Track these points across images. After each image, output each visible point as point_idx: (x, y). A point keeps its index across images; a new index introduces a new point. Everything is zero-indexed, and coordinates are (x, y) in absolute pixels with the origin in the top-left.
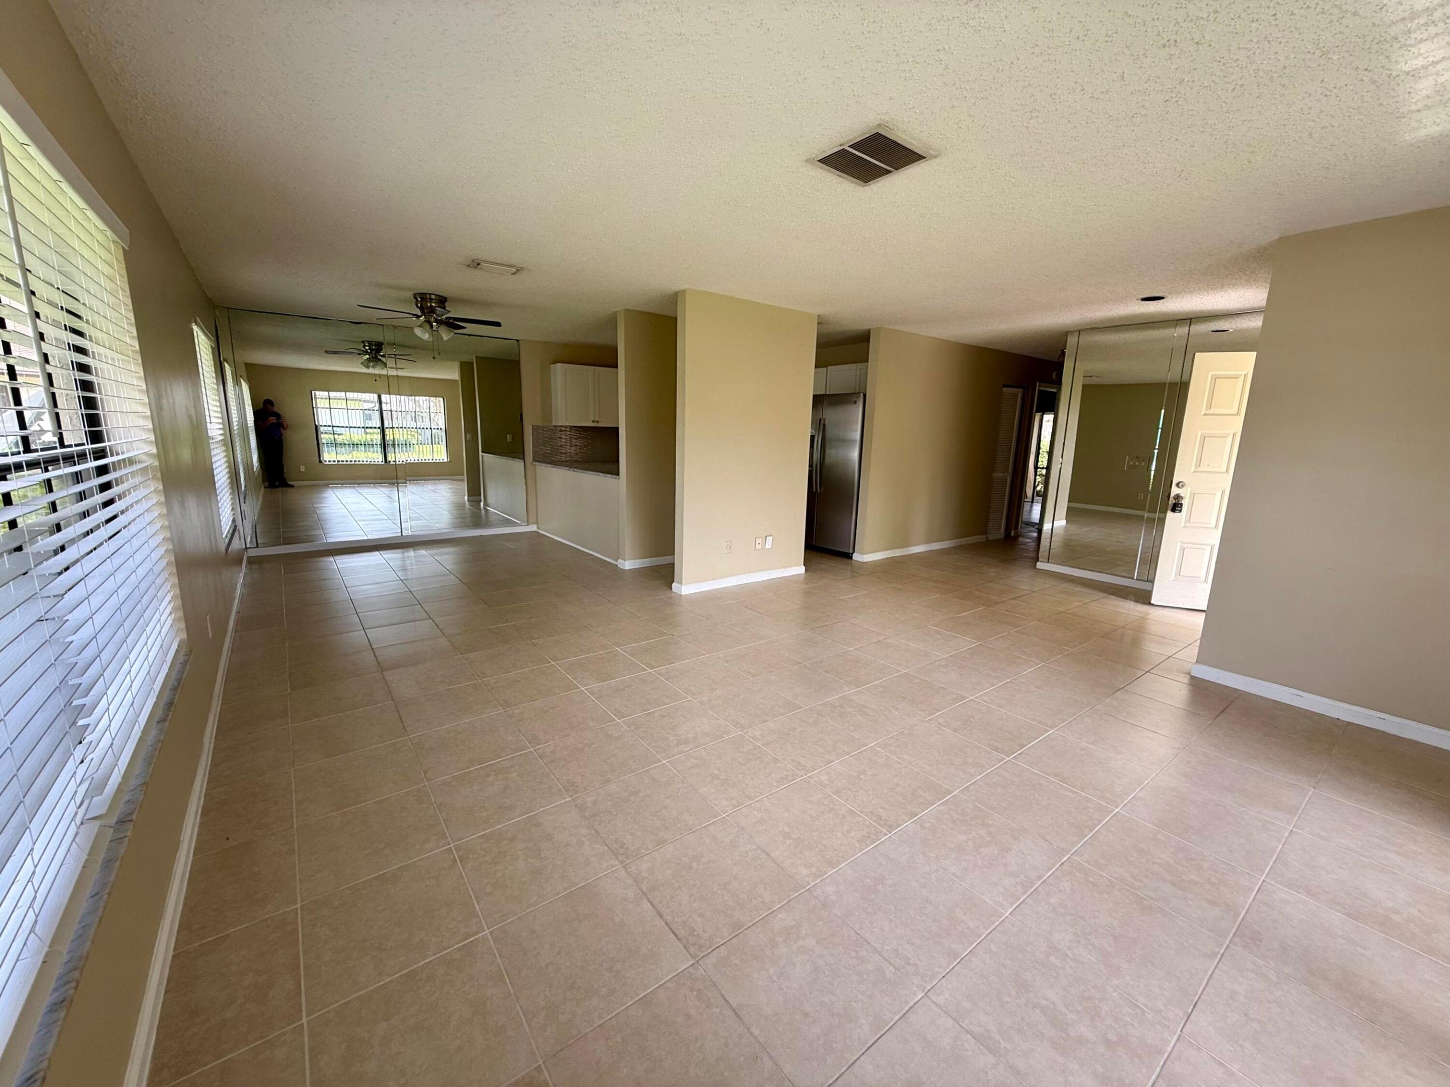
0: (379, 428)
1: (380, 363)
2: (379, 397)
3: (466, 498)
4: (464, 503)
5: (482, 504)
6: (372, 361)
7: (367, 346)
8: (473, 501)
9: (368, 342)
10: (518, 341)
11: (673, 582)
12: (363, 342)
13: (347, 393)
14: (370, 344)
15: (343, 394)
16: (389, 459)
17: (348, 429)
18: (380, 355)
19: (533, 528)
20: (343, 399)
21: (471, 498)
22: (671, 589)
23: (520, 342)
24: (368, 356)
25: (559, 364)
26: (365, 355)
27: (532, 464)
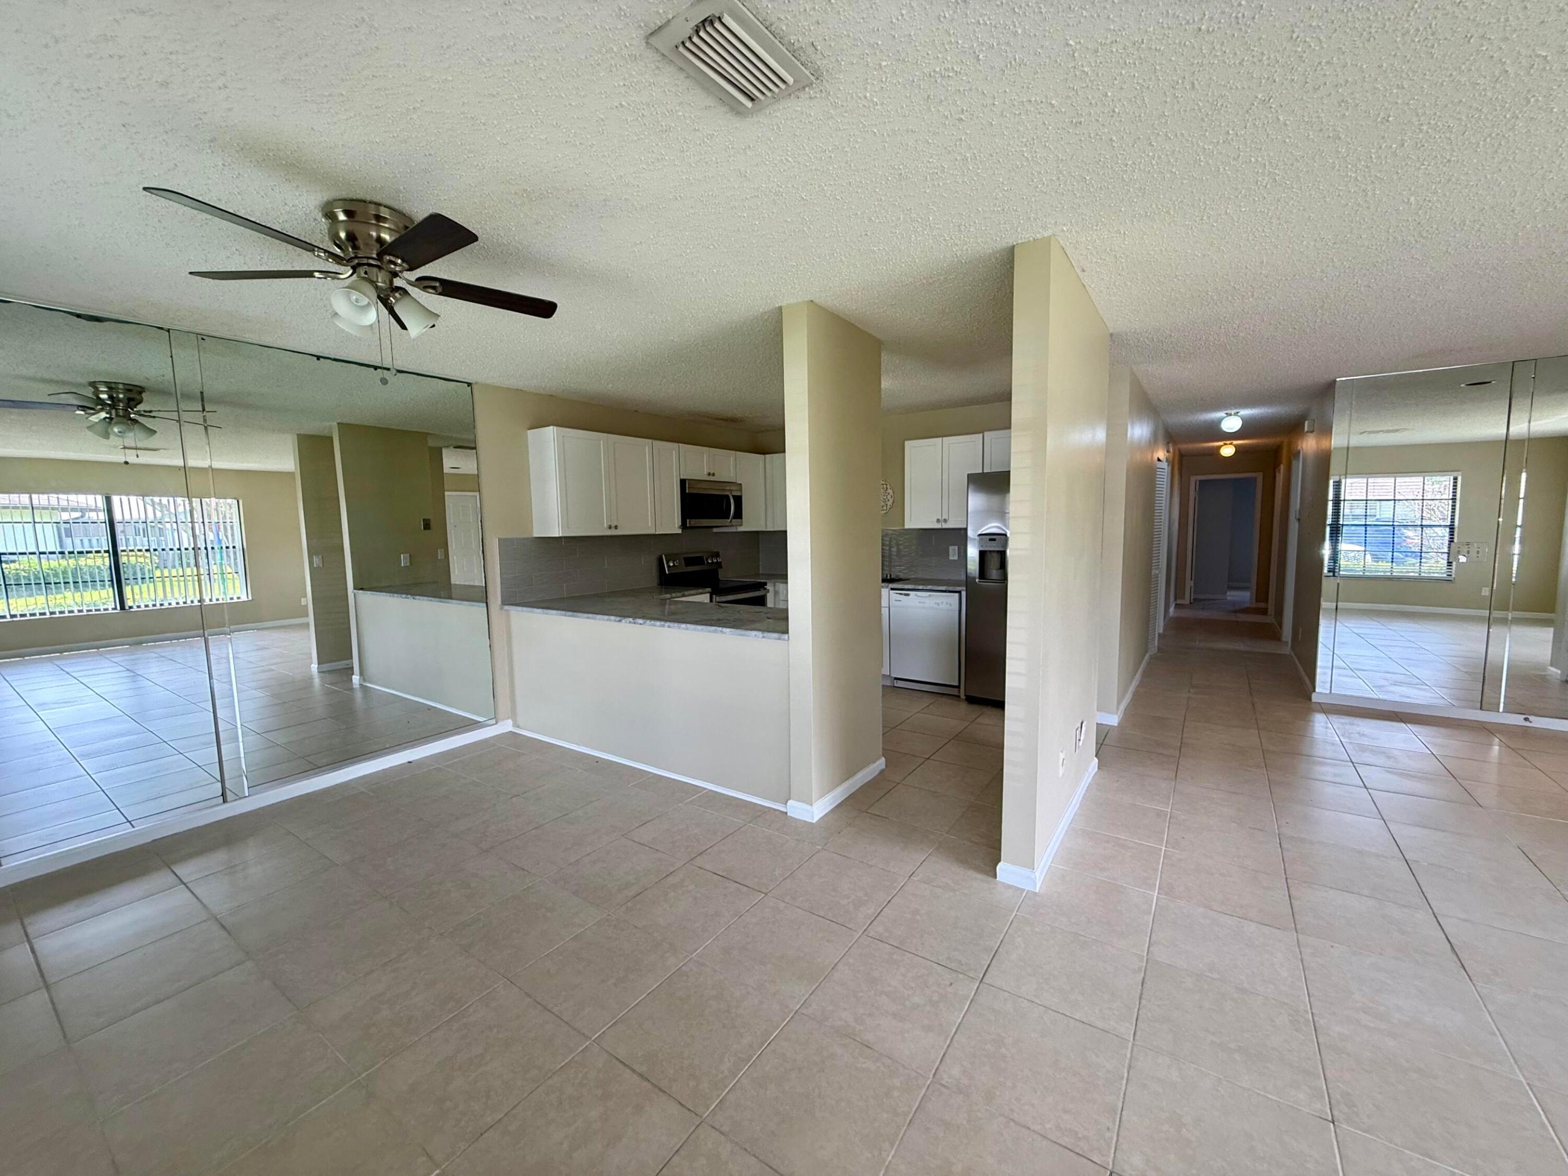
0: (107, 552)
1: (136, 426)
2: (108, 500)
3: (314, 667)
4: (311, 678)
5: (356, 679)
6: (117, 423)
7: (103, 392)
8: (330, 672)
9: (106, 384)
10: (469, 384)
11: (999, 860)
12: (93, 384)
13: (35, 496)
14: (111, 387)
15: (25, 498)
16: (129, 603)
17: (35, 558)
18: (138, 413)
19: (506, 726)
20: (26, 508)
21: (326, 667)
22: (995, 876)
23: (474, 387)
24: (103, 415)
25: (552, 427)
26: (98, 412)
27: (502, 609)
